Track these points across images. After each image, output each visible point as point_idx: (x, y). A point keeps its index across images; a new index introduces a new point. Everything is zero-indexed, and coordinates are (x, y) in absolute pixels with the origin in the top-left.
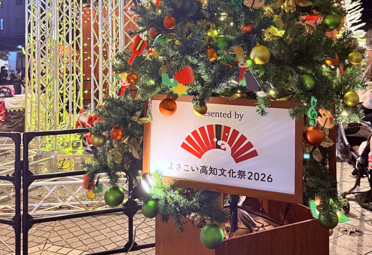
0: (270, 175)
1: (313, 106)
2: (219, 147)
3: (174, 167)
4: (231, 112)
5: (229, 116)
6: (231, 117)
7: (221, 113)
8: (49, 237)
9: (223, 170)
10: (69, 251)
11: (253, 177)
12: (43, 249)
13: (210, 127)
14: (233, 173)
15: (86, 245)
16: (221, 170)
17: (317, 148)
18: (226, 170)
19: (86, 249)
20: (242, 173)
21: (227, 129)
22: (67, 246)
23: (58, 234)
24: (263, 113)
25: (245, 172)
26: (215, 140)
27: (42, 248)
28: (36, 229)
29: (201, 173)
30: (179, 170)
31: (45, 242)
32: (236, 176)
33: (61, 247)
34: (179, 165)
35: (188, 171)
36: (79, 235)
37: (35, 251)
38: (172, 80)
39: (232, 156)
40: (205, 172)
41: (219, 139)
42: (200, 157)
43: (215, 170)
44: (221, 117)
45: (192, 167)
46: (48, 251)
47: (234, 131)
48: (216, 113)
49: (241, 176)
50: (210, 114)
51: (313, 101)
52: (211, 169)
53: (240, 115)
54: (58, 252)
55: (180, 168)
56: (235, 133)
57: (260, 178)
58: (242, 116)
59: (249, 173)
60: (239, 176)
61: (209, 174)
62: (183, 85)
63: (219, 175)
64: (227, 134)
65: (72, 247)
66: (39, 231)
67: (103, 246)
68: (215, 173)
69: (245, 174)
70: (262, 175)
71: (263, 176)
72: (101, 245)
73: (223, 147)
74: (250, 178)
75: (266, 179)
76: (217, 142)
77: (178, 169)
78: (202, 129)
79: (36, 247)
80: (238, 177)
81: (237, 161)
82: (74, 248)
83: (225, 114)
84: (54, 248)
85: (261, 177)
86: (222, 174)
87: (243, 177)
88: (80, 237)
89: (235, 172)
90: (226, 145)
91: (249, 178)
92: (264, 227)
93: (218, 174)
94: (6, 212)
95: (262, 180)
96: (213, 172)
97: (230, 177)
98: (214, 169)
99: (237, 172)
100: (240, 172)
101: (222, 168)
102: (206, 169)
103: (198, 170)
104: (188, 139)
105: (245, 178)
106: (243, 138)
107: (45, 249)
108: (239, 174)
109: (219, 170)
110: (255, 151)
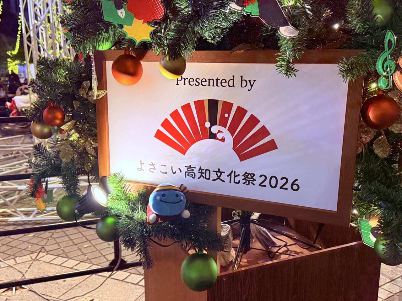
0: (297, 180)
1: (389, 50)
2: (213, 136)
3: (146, 167)
4: (234, 76)
5: (231, 84)
6: (233, 86)
7: (217, 80)
8: (45, 245)
9: (219, 172)
10: (64, 261)
11: (267, 183)
12: (36, 258)
13: (199, 104)
14: (235, 176)
15: (85, 255)
16: (216, 172)
17: (381, 134)
18: (224, 173)
19: (83, 259)
20: (249, 176)
21: (228, 106)
22: (64, 255)
23: (56, 242)
24: (289, 71)
25: (254, 175)
26: (208, 125)
27: (34, 258)
28: (33, 236)
29: (186, 177)
30: (153, 172)
31: (39, 251)
32: (239, 181)
33: (56, 257)
34: (153, 165)
35: (166, 173)
36: (80, 243)
37: (25, 261)
38: (122, 13)
39: (234, 150)
40: (192, 176)
41: (213, 123)
42: (184, 152)
43: (208, 172)
44: (217, 86)
45: (172, 167)
46: (40, 261)
47: (239, 108)
48: (209, 80)
49: (248, 182)
50: (200, 81)
51: (390, 41)
52: (200, 171)
53: (250, 81)
54: (51, 262)
55: (155, 169)
56: (241, 112)
57: (279, 185)
58: (252, 82)
59: (261, 176)
60: (244, 181)
61: (199, 178)
62: (144, 23)
63: (213, 180)
64: (226, 115)
65: (67, 257)
66: (36, 237)
67: (104, 256)
68: (208, 177)
69: (254, 177)
70: (282, 179)
71: (284, 180)
72: (102, 254)
73: (219, 136)
74: (263, 184)
75: (288, 186)
76: (210, 128)
77: (151, 170)
78: (186, 108)
79: (28, 256)
80: (244, 183)
81: (243, 158)
82: (71, 259)
83: (224, 81)
84: (49, 258)
85: (280, 183)
86: (219, 177)
87: (251, 183)
88: (80, 245)
89: (239, 175)
90: (225, 133)
91: (260, 185)
92: (288, 247)
93: (211, 179)
94: (5, 217)
95: (281, 188)
96: (204, 175)
97: (230, 182)
98: (206, 170)
99: (241, 174)
100: (246, 175)
101: (219, 169)
102: (193, 170)
103: (181, 171)
104: (165, 124)
105: (254, 185)
106: (254, 121)
107: (37, 259)
108: (246, 178)
109: (213, 171)
110: (273, 141)
